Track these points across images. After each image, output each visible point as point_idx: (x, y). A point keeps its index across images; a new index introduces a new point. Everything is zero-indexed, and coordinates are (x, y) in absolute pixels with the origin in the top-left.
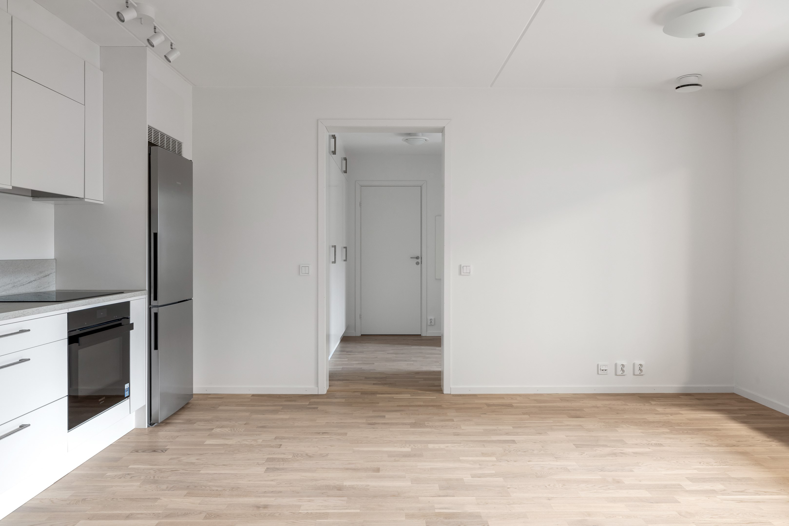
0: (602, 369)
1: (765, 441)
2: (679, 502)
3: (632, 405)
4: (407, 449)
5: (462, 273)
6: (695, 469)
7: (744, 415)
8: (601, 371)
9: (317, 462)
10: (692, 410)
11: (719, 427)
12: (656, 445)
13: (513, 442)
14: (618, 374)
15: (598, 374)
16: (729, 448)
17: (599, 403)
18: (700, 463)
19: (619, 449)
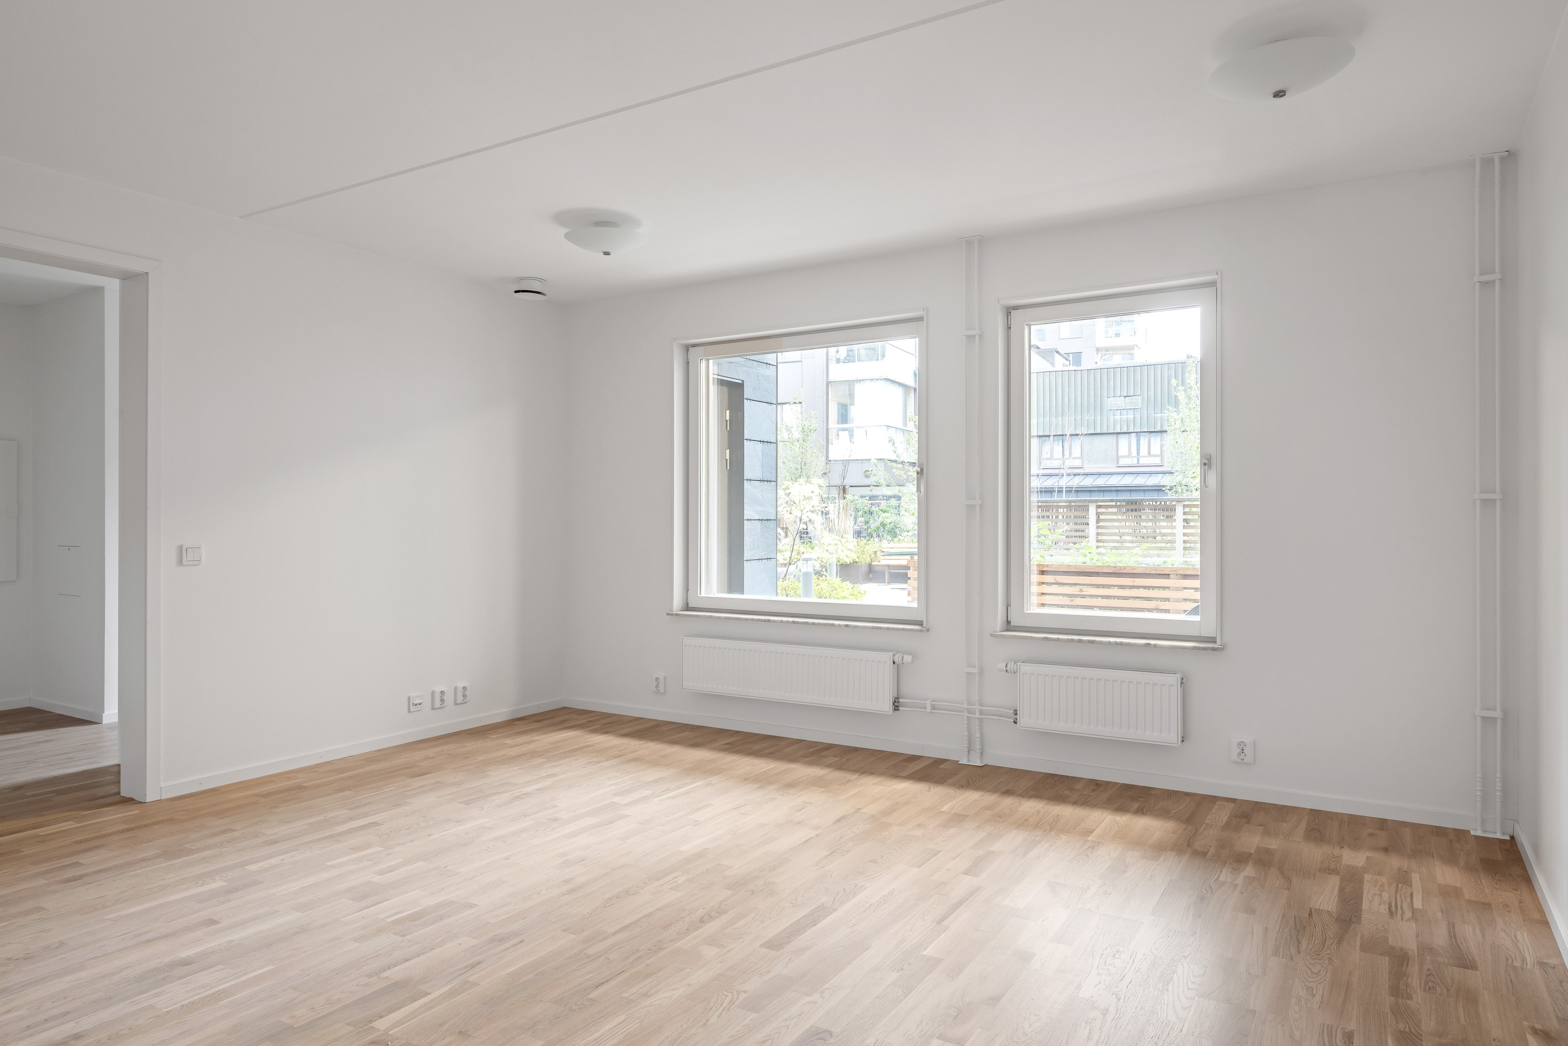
0: (415, 702)
1: (641, 744)
2: (629, 816)
3: (471, 745)
4: (218, 884)
5: (185, 562)
6: (611, 785)
7: (598, 726)
8: (412, 706)
9: (61, 957)
10: (545, 733)
11: (589, 743)
12: (549, 776)
13: (375, 824)
14: (436, 707)
15: (409, 711)
16: (617, 759)
17: (430, 752)
18: (609, 779)
19: (516, 791)
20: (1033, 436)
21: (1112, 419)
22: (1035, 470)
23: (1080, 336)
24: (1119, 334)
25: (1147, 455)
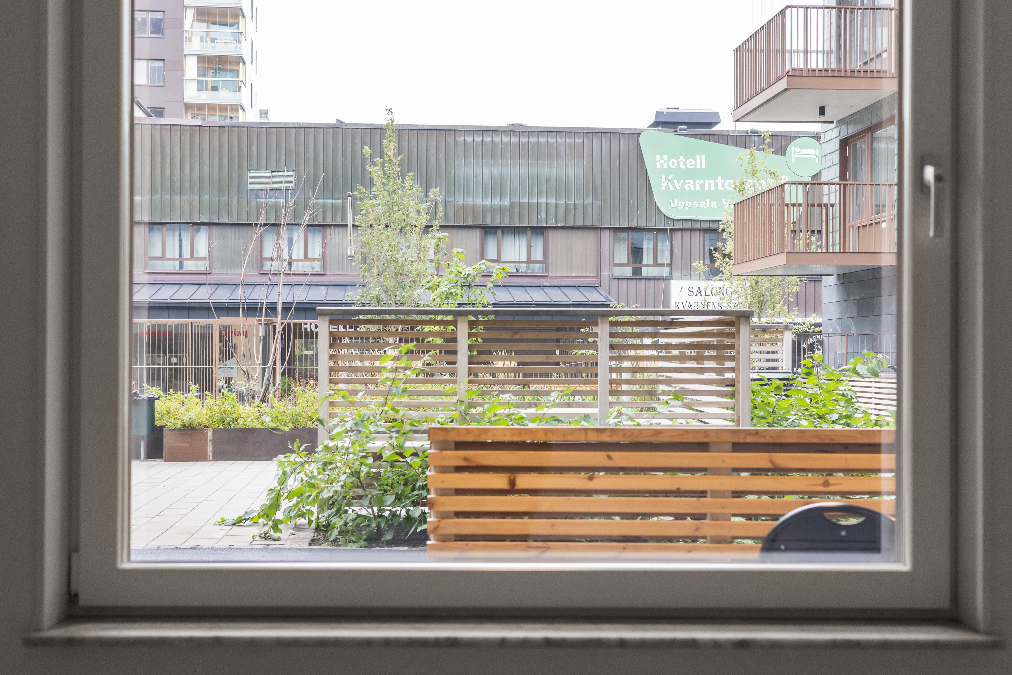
20: (139, 223)
21: (254, 203)
22: (140, 276)
23: (162, 84)
24: (217, 87)
25: (303, 258)
